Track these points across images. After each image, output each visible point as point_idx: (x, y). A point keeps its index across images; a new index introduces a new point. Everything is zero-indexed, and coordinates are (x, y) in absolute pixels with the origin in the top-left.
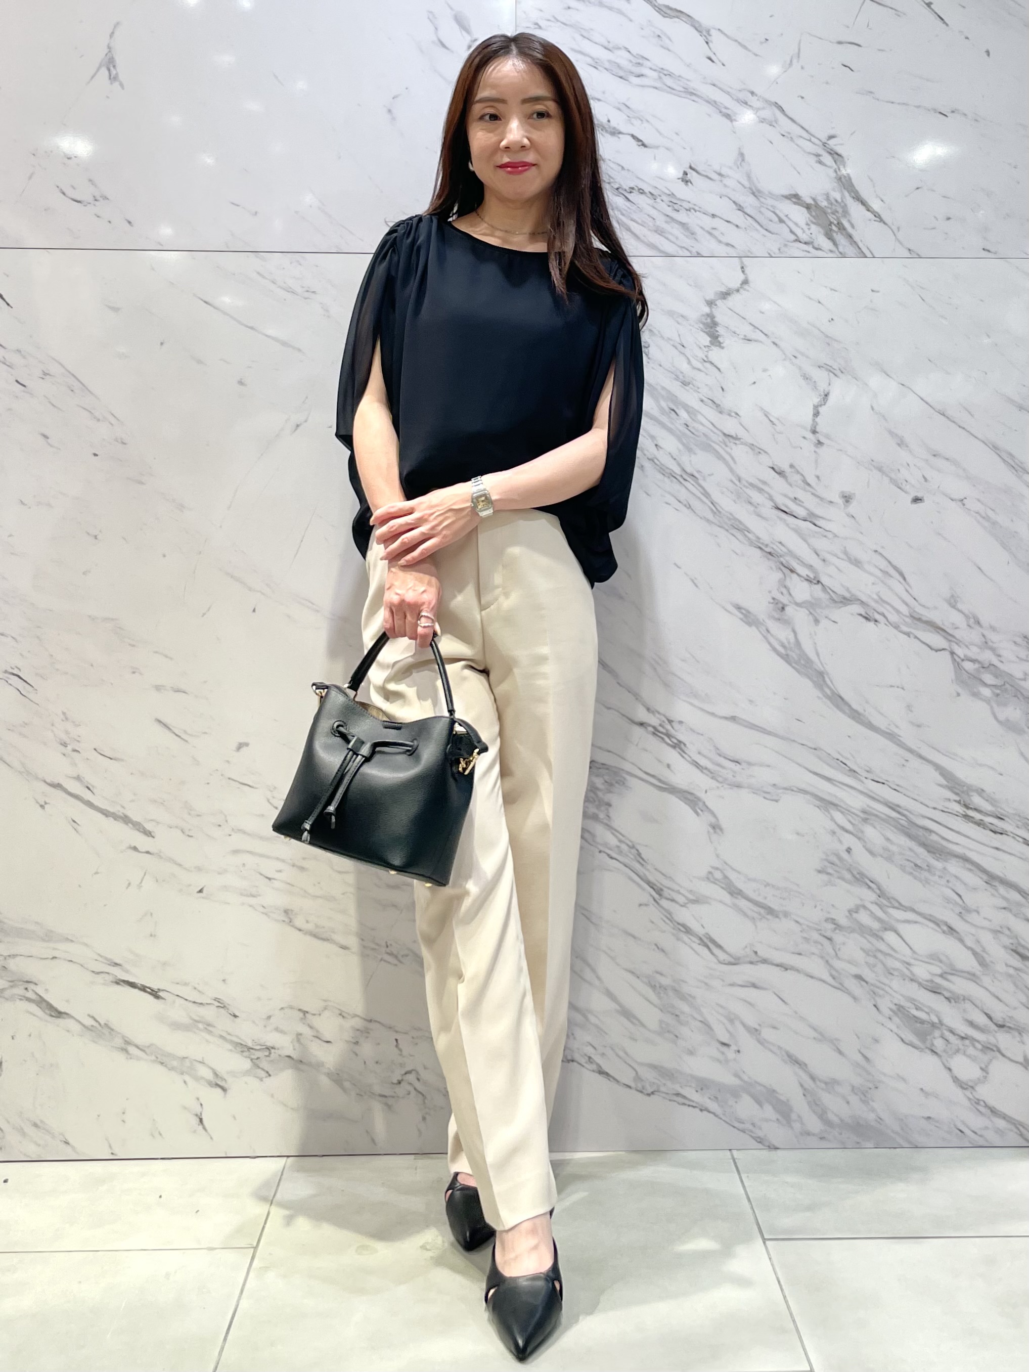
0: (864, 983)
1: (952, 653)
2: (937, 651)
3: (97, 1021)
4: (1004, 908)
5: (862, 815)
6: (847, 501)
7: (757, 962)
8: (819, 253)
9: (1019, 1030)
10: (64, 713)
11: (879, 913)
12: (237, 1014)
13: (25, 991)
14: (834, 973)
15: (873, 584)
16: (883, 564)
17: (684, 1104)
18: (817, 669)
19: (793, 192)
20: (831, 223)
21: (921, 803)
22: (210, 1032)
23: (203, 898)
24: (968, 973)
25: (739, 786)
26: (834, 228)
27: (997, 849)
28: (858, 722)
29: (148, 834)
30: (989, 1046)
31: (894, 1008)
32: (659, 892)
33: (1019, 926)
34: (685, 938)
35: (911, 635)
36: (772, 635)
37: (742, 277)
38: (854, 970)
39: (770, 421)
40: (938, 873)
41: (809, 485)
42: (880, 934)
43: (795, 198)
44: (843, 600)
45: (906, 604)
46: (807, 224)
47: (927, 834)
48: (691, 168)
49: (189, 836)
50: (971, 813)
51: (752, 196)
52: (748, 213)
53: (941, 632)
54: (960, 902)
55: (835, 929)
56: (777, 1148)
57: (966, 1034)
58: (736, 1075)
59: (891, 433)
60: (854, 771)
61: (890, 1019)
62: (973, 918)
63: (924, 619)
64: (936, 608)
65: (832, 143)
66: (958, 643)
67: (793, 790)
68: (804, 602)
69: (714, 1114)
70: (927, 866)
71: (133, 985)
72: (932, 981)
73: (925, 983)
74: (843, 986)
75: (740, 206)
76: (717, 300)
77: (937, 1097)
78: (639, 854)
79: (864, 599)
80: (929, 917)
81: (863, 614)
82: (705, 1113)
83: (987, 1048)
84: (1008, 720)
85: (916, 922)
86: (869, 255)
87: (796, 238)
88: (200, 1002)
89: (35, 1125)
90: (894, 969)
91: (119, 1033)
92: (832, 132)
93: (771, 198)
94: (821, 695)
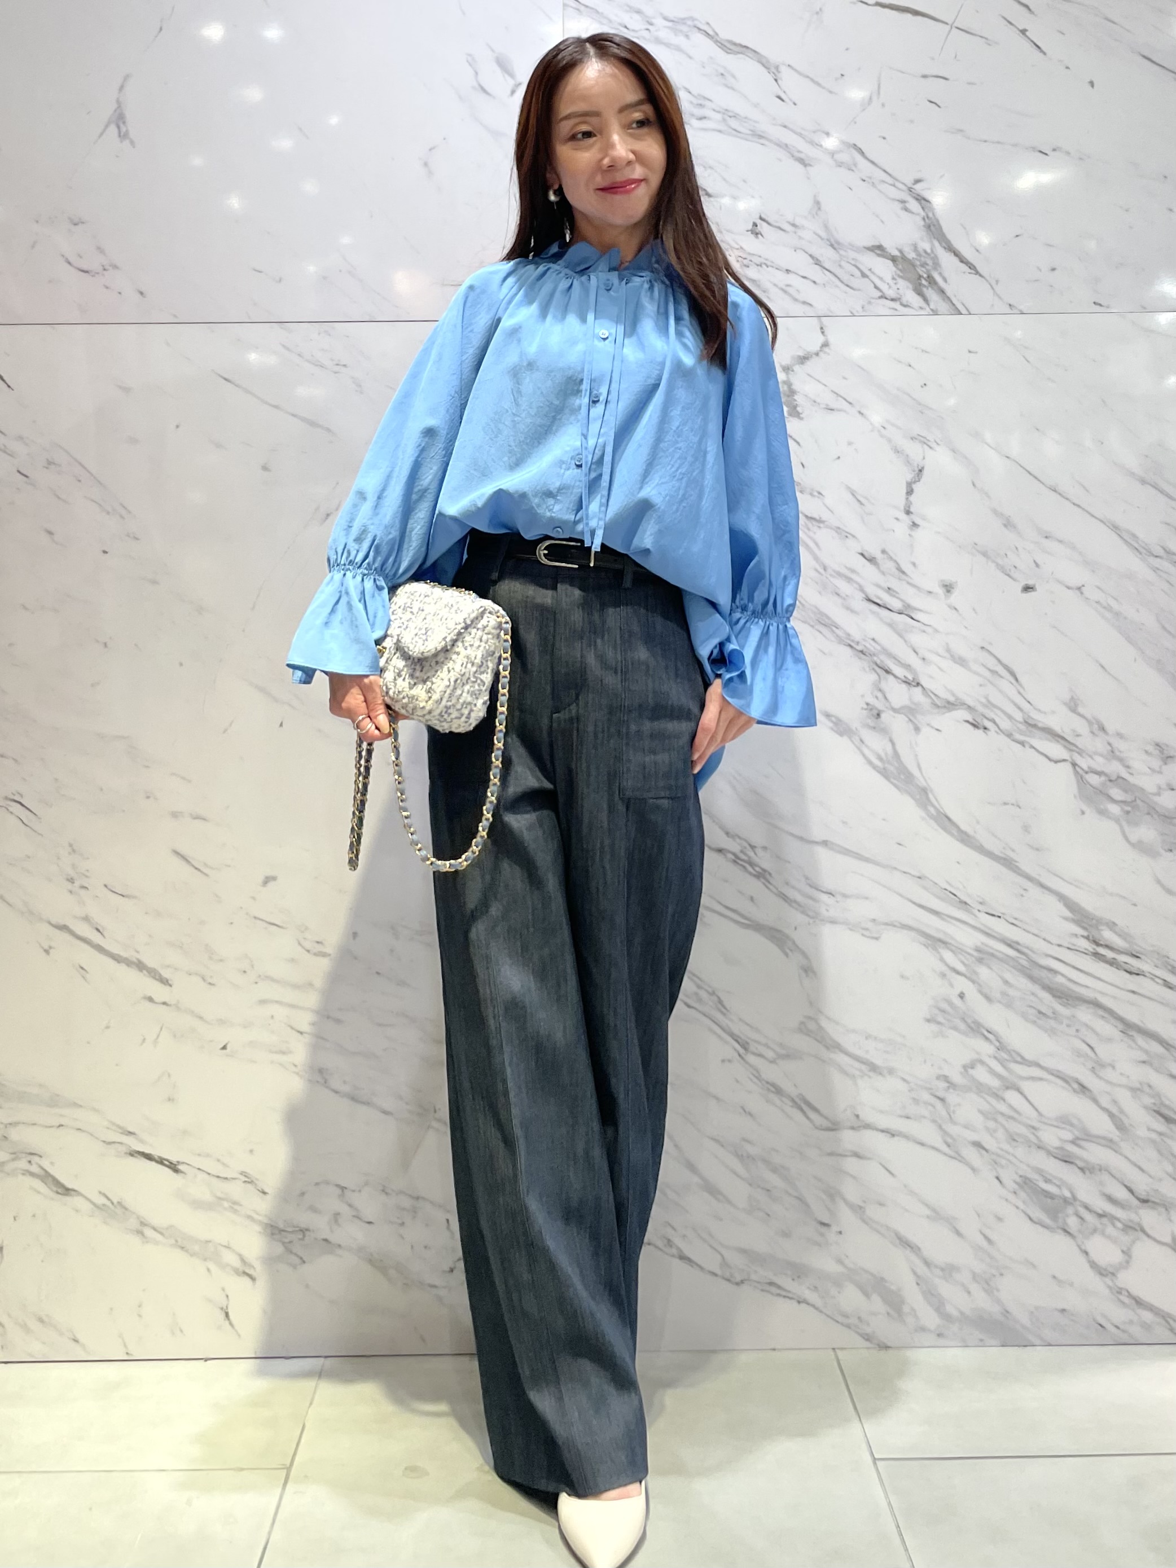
0: (984, 1152)
1: (1074, 765)
2: (1056, 762)
3: (108, 1199)
4: (1144, 1062)
5: (975, 954)
6: (948, 591)
7: (859, 1127)
8: (906, 310)
9: (1164, 1205)
10: (71, 845)
11: (999, 1069)
12: (266, 1190)
13: (28, 1164)
14: (949, 1140)
15: (981, 685)
16: (992, 663)
17: (779, 1295)
18: (920, 785)
19: (878, 244)
20: (920, 277)
21: (1044, 939)
22: (235, 1211)
23: (227, 1056)
24: (1104, 1138)
25: (833, 922)
26: (924, 282)
27: (1133, 992)
28: (968, 846)
29: (165, 982)
30: (1130, 1224)
31: (1018, 1180)
32: (745, 1046)
33: (1161, 1083)
34: (775, 1099)
35: (1027, 746)
36: (867, 746)
37: (821, 339)
38: (975, 1137)
39: (859, 501)
40: (1065, 1022)
41: (903, 572)
42: (1000, 1093)
43: (878, 249)
44: (947, 705)
45: (1020, 709)
46: (894, 279)
47: (1050, 975)
48: (761, 218)
49: (210, 984)
50: (1102, 951)
51: (830, 249)
52: (827, 267)
53: (1060, 740)
54: (1092, 1054)
55: (949, 1088)
56: (887, 1347)
57: (1104, 1212)
58: (840, 1261)
59: (995, 512)
60: (966, 903)
61: (1015, 1193)
62: (1109, 1074)
63: (1040, 725)
64: (1053, 712)
65: (918, 187)
66: (1081, 752)
67: (895, 926)
68: (903, 708)
69: (813, 1306)
70: (1054, 1013)
71: (149, 1157)
72: (1062, 1149)
73: (1055, 1151)
74: (959, 1155)
75: (817, 260)
76: (794, 365)
77: (1071, 1284)
78: (720, 1002)
79: (971, 703)
80: (1055, 1073)
81: (971, 720)
82: (803, 1305)
83: (1129, 1228)
84: (1140, 842)
85: (1041, 1079)
86: (963, 311)
87: (880, 294)
88: (225, 1176)
89: (41, 1320)
90: (1018, 1134)
91: (134, 1213)
92: (918, 176)
93: (851, 249)
94: (924, 814)
